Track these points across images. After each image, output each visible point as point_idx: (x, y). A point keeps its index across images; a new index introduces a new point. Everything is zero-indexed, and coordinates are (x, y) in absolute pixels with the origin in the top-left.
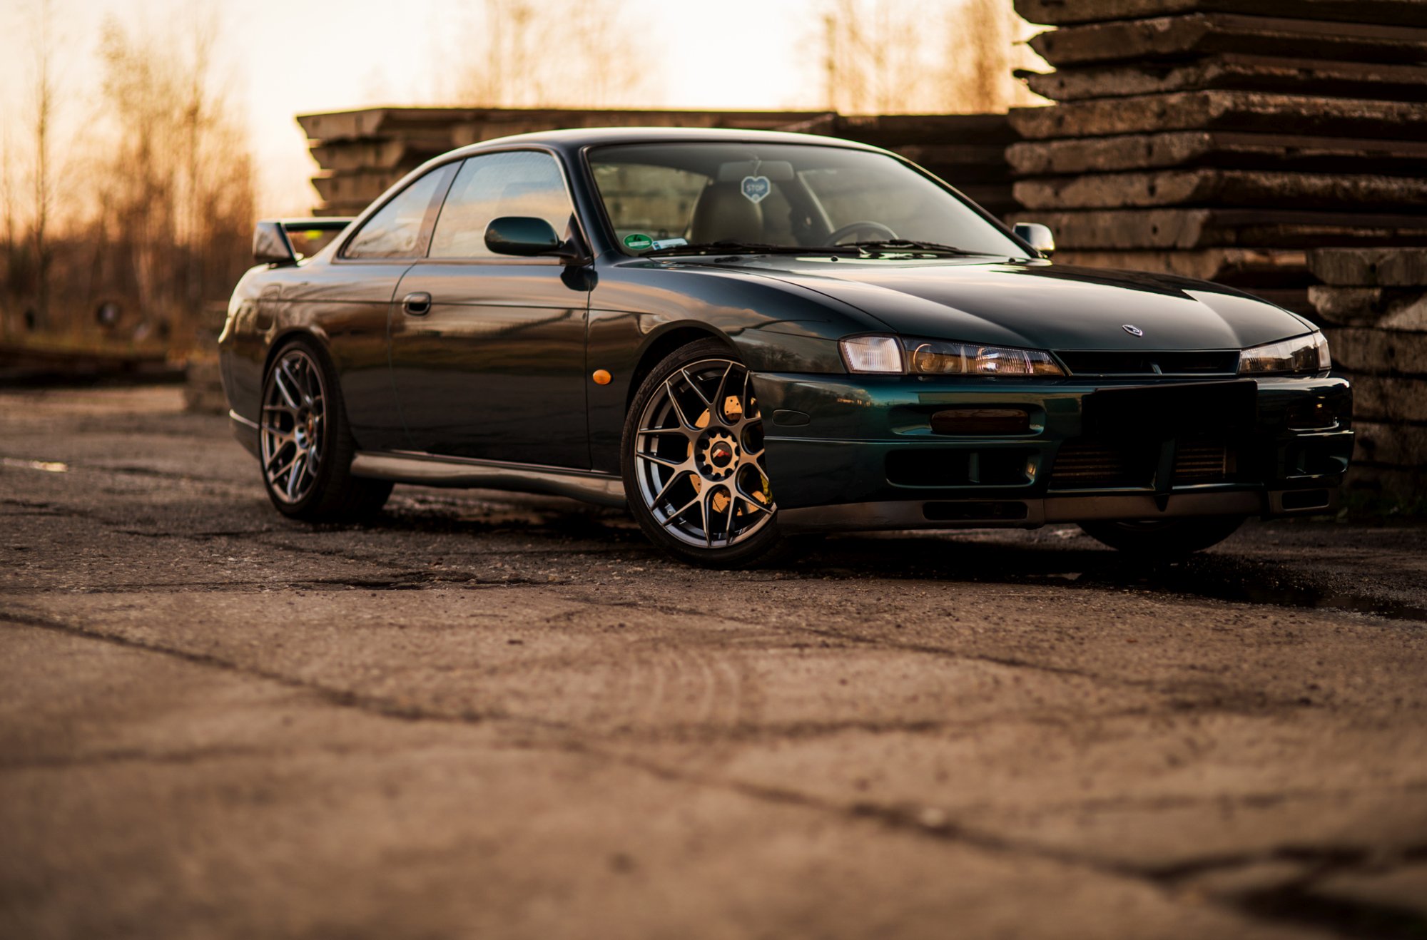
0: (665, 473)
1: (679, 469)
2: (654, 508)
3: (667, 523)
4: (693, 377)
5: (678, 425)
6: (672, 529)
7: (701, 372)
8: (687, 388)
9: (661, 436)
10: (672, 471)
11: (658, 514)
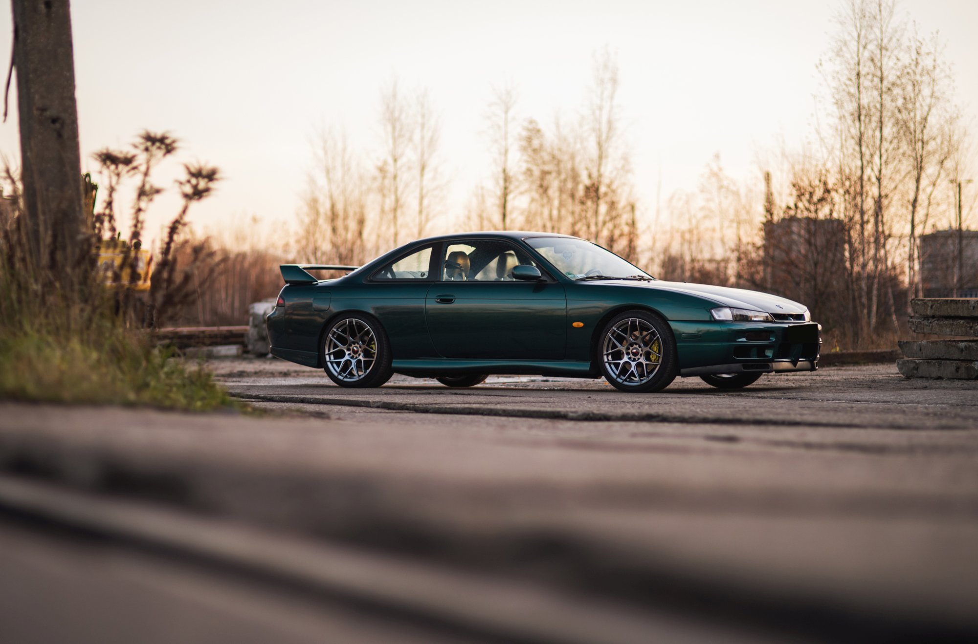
0: (617, 365)
1: (622, 362)
2: (617, 378)
3: (623, 382)
4: (618, 329)
5: (617, 347)
6: (625, 383)
7: (619, 327)
8: (616, 334)
9: (611, 353)
10: (620, 363)
11: (619, 380)
